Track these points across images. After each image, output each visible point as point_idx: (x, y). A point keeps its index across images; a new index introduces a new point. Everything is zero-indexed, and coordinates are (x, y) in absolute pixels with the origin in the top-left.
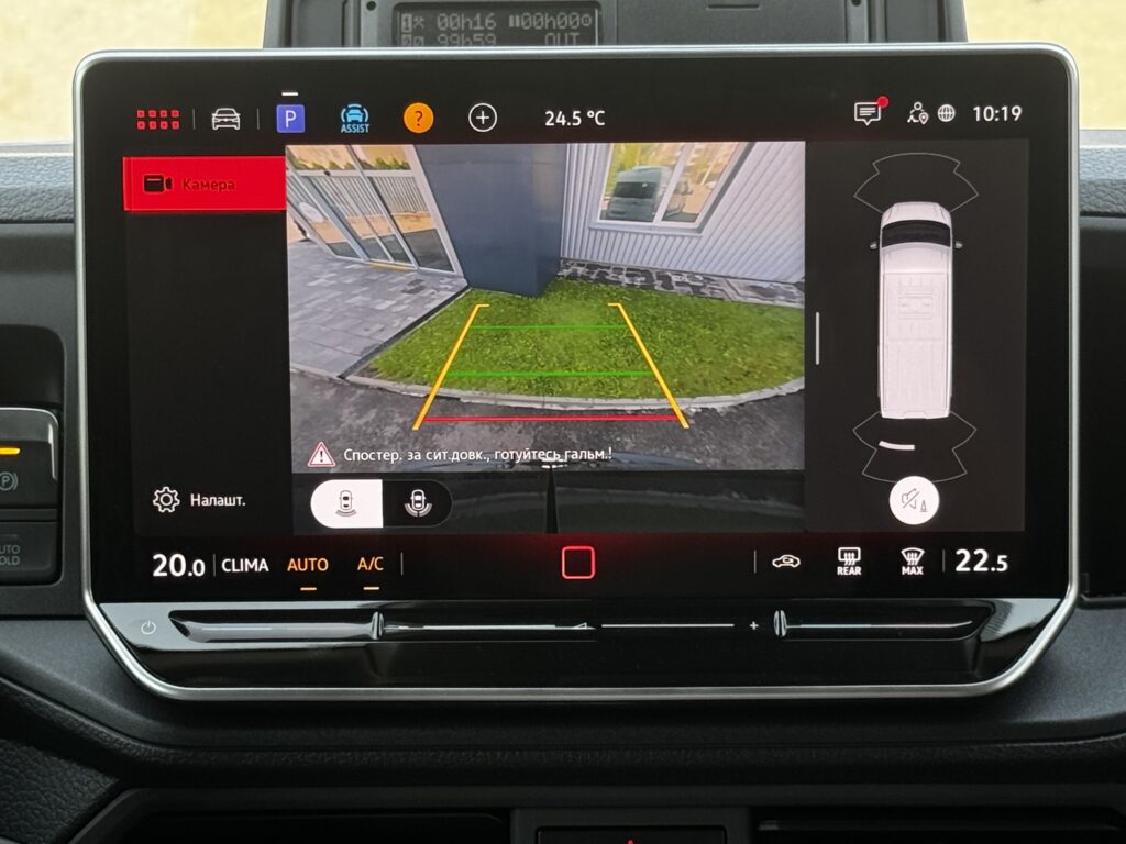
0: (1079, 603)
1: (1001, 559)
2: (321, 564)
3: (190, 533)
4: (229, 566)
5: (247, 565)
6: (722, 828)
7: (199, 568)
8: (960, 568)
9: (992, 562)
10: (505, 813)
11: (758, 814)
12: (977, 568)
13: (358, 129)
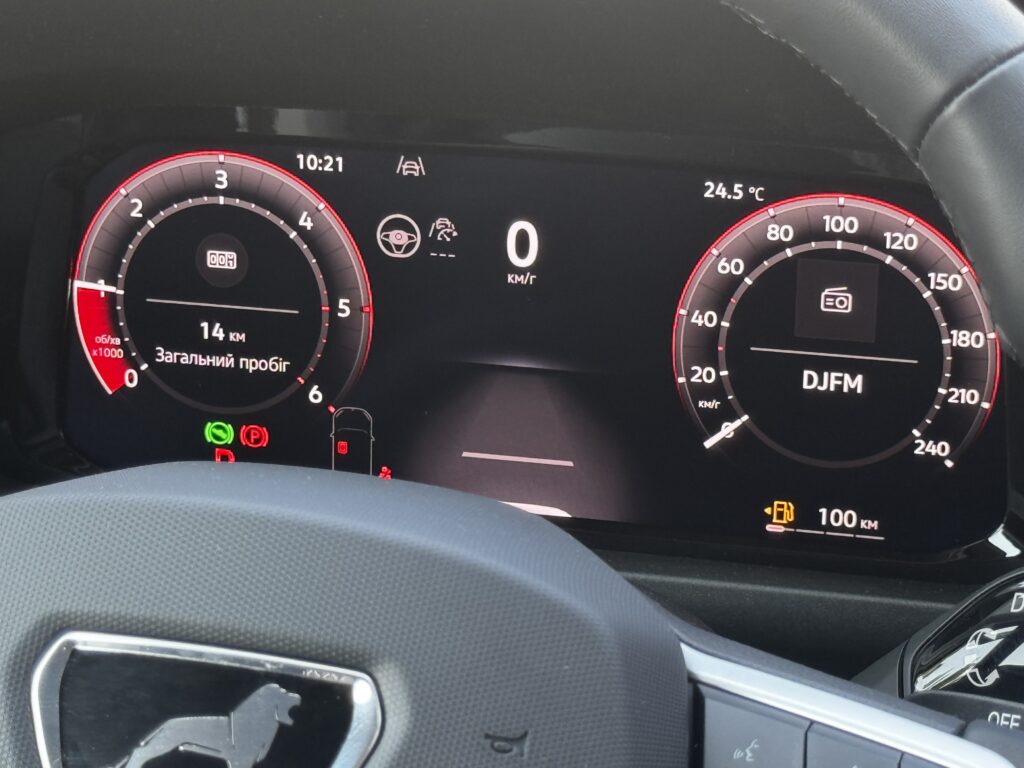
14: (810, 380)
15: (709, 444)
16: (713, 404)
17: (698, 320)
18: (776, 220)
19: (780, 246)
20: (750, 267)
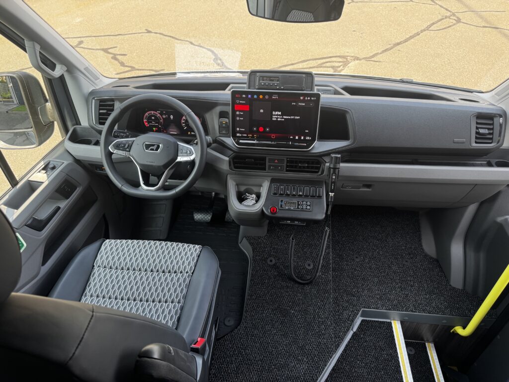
0: (317, 142)
1: (310, 138)
2: (251, 135)
3: (240, 132)
4: (243, 135)
5: (245, 135)
6: (284, 159)
7: (241, 135)
8: (306, 139)
10: (266, 157)
11: (287, 158)
12: (308, 139)
16: (184, 126)
17: (183, 121)
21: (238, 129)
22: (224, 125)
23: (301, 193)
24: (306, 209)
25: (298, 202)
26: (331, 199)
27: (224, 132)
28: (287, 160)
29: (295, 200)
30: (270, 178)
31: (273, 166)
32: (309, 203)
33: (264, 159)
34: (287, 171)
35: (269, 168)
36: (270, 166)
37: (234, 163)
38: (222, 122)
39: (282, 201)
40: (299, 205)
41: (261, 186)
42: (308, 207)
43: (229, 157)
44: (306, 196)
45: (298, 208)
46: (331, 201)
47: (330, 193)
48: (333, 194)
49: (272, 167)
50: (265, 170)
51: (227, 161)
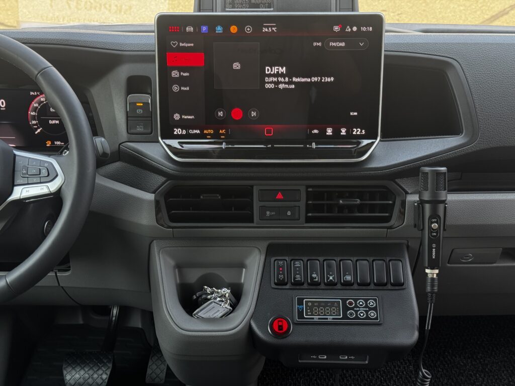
0: (380, 141)
1: (363, 131)
2: (212, 131)
3: (183, 124)
4: (191, 132)
5: (195, 131)
6: (299, 190)
7: (184, 132)
8: (354, 133)
9: (361, 132)
10: (252, 186)
11: (308, 187)
12: (358, 133)
13: (220, 32)
14: (50, 122)
15: (36, 133)
16: (36, 127)
17: (32, 114)
18: (42, 97)
19: (43, 102)
20: (39, 105)
21: (177, 117)
22: (139, 111)
23: (349, 278)
24: (367, 318)
25: (344, 301)
26: (432, 286)
27: (140, 129)
28: (307, 192)
29: (335, 297)
30: (264, 245)
31: (271, 209)
32: (371, 303)
33: (247, 192)
34: (309, 220)
35: (262, 217)
36: (263, 209)
37: (169, 207)
38: (133, 104)
39: (300, 302)
40: (346, 309)
41: (241, 266)
42: (372, 314)
43: (154, 192)
44: (364, 285)
45: (345, 317)
46: (432, 292)
47: (427, 271)
48: (437, 271)
49: (268, 213)
50: (253, 222)
51: (150, 201)
